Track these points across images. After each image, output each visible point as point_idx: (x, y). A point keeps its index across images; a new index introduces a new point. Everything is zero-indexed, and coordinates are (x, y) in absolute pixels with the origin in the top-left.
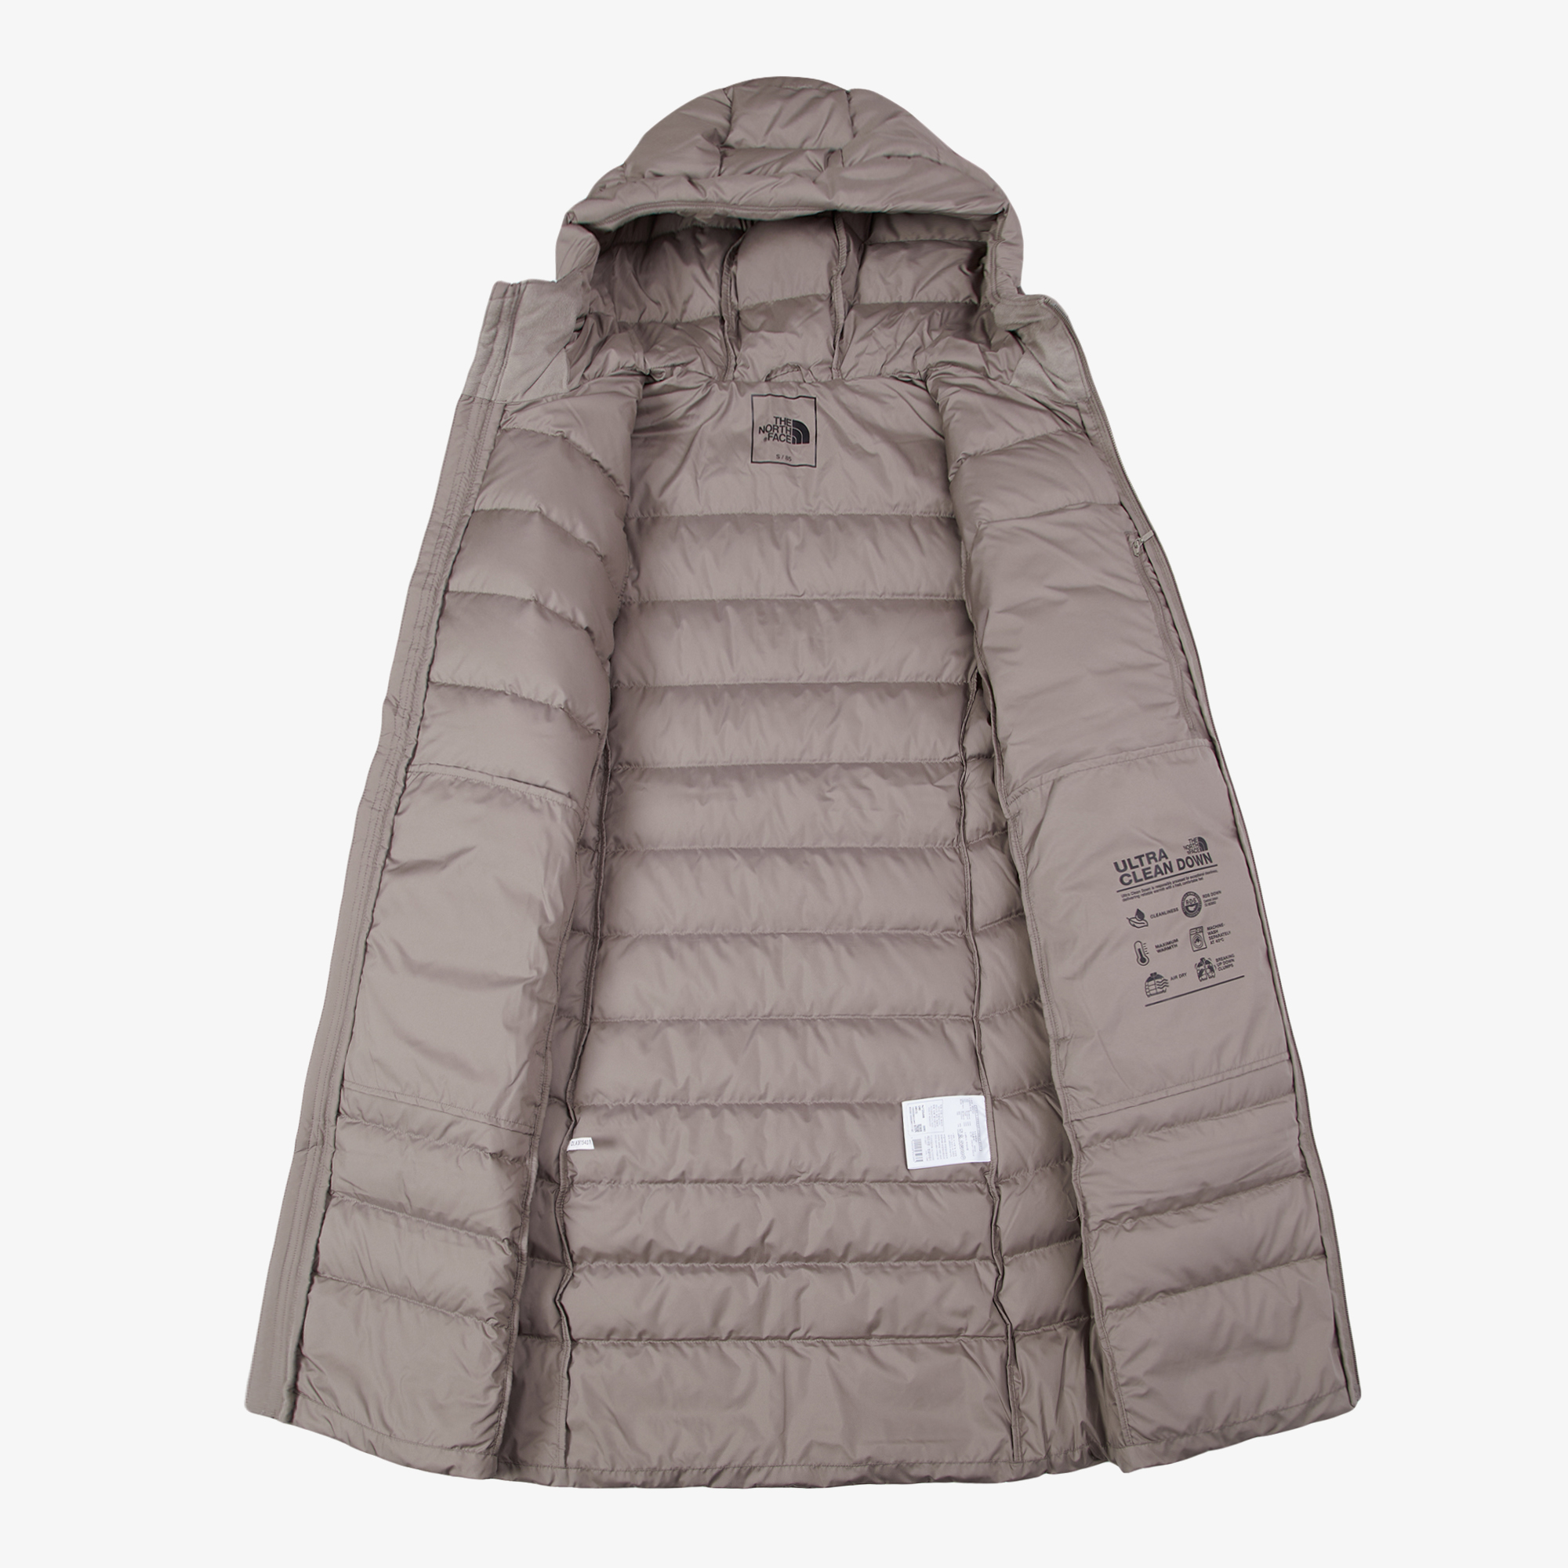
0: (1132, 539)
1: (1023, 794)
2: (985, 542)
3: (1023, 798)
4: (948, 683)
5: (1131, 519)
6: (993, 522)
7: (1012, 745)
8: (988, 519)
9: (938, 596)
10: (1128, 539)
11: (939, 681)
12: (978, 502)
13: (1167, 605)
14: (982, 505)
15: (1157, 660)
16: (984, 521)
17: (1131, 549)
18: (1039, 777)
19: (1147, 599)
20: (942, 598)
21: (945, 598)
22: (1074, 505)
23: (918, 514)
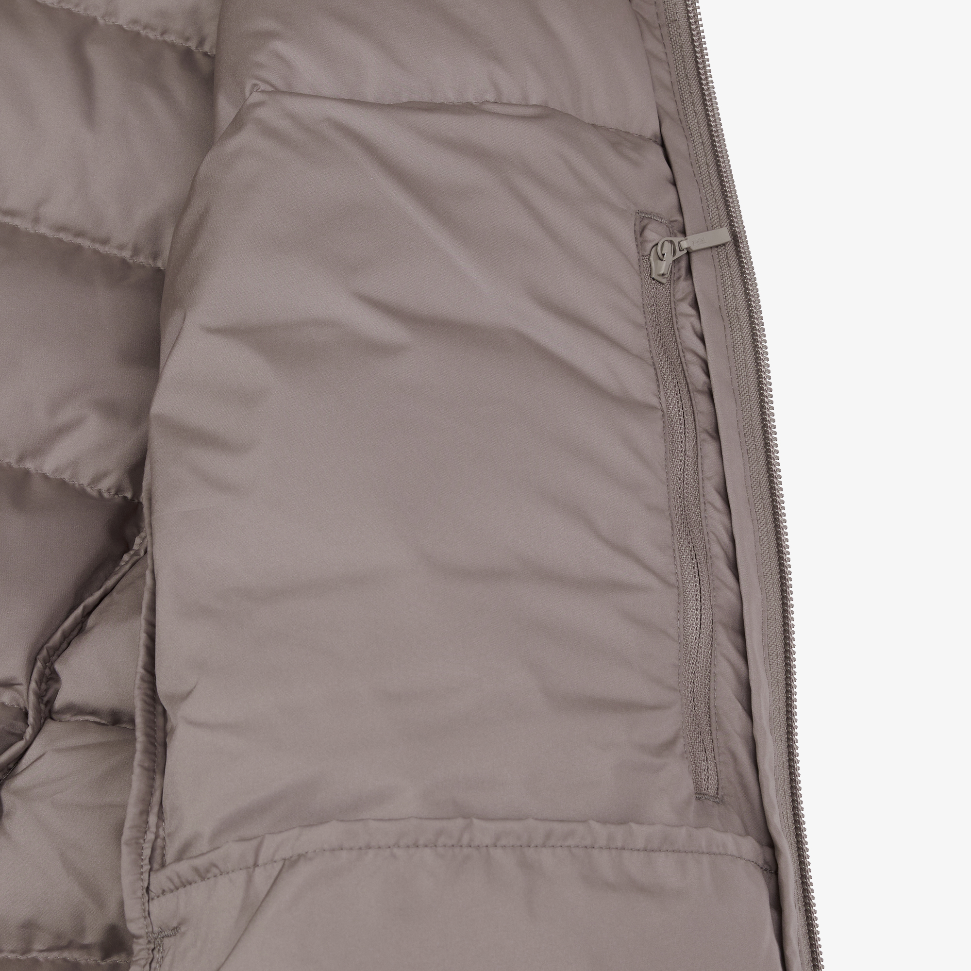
0: (652, 235)
1: (203, 879)
2: (247, 137)
3: (198, 892)
4: (63, 483)
5: (674, 184)
6: (292, 94)
7: (192, 723)
8: (280, 84)
9: (105, 242)
10: (641, 232)
11: (30, 465)
12: (271, 35)
13: (716, 435)
14: (279, 46)
15: (638, 576)
16: (263, 86)
17: (644, 258)
18: (255, 843)
19: (654, 401)
20: (115, 252)
21: (126, 254)
22: (510, 104)
23: (121, 21)
